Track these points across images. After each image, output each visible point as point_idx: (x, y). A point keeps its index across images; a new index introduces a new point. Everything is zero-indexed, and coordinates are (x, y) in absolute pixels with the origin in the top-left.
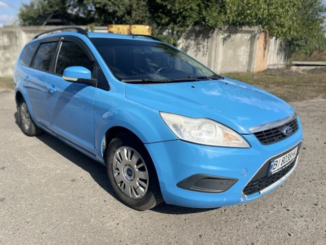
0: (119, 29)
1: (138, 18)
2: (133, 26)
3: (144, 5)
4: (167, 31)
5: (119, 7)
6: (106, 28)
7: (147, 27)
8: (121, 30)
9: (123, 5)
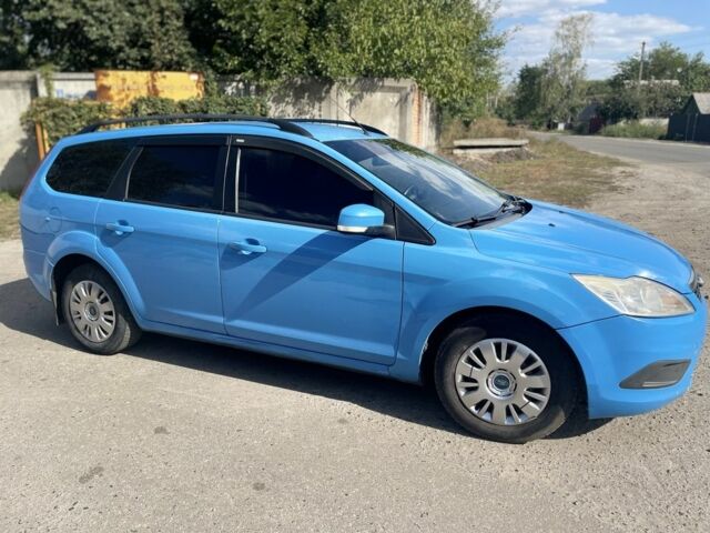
0: (124, 80)
1: (168, 57)
2: (160, 74)
3: (179, 29)
4: (235, 84)
5: (111, 28)
6: (92, 76)
7: (195, 77)
8: (129, 82)
9: (121, 23)
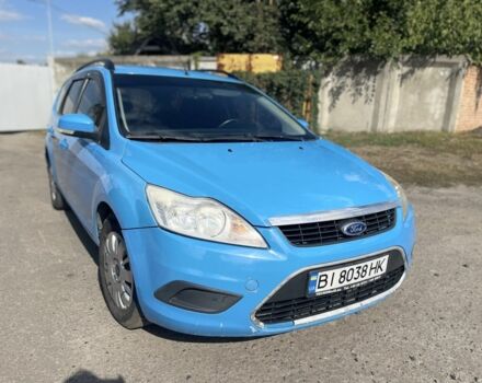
0: (233, 60)
1: (263, 44)
2: (254, 56)
3: (274, 24)
4: (309, 62)
5: (238, 28)
6: (215, 58)
7: (276, 57)
8: (236, 61)
